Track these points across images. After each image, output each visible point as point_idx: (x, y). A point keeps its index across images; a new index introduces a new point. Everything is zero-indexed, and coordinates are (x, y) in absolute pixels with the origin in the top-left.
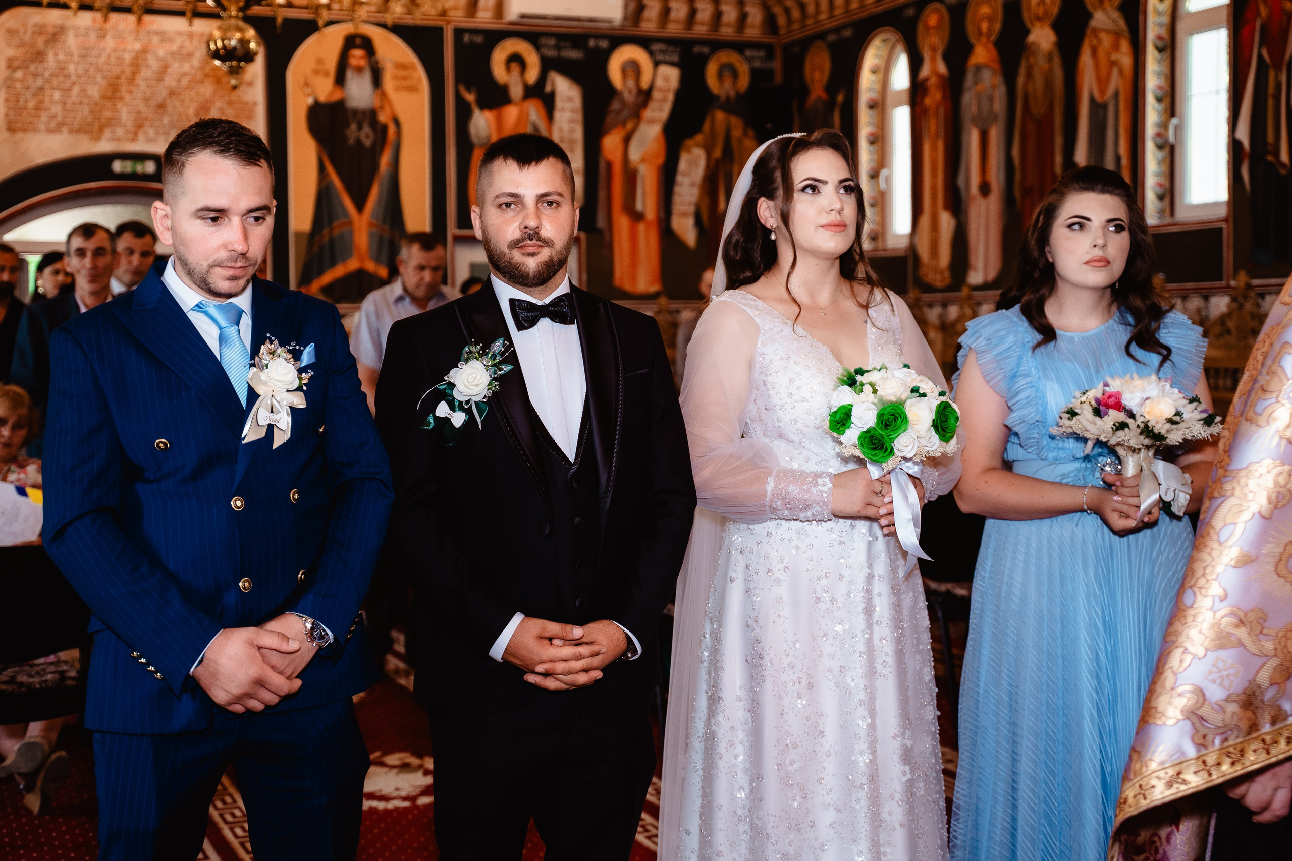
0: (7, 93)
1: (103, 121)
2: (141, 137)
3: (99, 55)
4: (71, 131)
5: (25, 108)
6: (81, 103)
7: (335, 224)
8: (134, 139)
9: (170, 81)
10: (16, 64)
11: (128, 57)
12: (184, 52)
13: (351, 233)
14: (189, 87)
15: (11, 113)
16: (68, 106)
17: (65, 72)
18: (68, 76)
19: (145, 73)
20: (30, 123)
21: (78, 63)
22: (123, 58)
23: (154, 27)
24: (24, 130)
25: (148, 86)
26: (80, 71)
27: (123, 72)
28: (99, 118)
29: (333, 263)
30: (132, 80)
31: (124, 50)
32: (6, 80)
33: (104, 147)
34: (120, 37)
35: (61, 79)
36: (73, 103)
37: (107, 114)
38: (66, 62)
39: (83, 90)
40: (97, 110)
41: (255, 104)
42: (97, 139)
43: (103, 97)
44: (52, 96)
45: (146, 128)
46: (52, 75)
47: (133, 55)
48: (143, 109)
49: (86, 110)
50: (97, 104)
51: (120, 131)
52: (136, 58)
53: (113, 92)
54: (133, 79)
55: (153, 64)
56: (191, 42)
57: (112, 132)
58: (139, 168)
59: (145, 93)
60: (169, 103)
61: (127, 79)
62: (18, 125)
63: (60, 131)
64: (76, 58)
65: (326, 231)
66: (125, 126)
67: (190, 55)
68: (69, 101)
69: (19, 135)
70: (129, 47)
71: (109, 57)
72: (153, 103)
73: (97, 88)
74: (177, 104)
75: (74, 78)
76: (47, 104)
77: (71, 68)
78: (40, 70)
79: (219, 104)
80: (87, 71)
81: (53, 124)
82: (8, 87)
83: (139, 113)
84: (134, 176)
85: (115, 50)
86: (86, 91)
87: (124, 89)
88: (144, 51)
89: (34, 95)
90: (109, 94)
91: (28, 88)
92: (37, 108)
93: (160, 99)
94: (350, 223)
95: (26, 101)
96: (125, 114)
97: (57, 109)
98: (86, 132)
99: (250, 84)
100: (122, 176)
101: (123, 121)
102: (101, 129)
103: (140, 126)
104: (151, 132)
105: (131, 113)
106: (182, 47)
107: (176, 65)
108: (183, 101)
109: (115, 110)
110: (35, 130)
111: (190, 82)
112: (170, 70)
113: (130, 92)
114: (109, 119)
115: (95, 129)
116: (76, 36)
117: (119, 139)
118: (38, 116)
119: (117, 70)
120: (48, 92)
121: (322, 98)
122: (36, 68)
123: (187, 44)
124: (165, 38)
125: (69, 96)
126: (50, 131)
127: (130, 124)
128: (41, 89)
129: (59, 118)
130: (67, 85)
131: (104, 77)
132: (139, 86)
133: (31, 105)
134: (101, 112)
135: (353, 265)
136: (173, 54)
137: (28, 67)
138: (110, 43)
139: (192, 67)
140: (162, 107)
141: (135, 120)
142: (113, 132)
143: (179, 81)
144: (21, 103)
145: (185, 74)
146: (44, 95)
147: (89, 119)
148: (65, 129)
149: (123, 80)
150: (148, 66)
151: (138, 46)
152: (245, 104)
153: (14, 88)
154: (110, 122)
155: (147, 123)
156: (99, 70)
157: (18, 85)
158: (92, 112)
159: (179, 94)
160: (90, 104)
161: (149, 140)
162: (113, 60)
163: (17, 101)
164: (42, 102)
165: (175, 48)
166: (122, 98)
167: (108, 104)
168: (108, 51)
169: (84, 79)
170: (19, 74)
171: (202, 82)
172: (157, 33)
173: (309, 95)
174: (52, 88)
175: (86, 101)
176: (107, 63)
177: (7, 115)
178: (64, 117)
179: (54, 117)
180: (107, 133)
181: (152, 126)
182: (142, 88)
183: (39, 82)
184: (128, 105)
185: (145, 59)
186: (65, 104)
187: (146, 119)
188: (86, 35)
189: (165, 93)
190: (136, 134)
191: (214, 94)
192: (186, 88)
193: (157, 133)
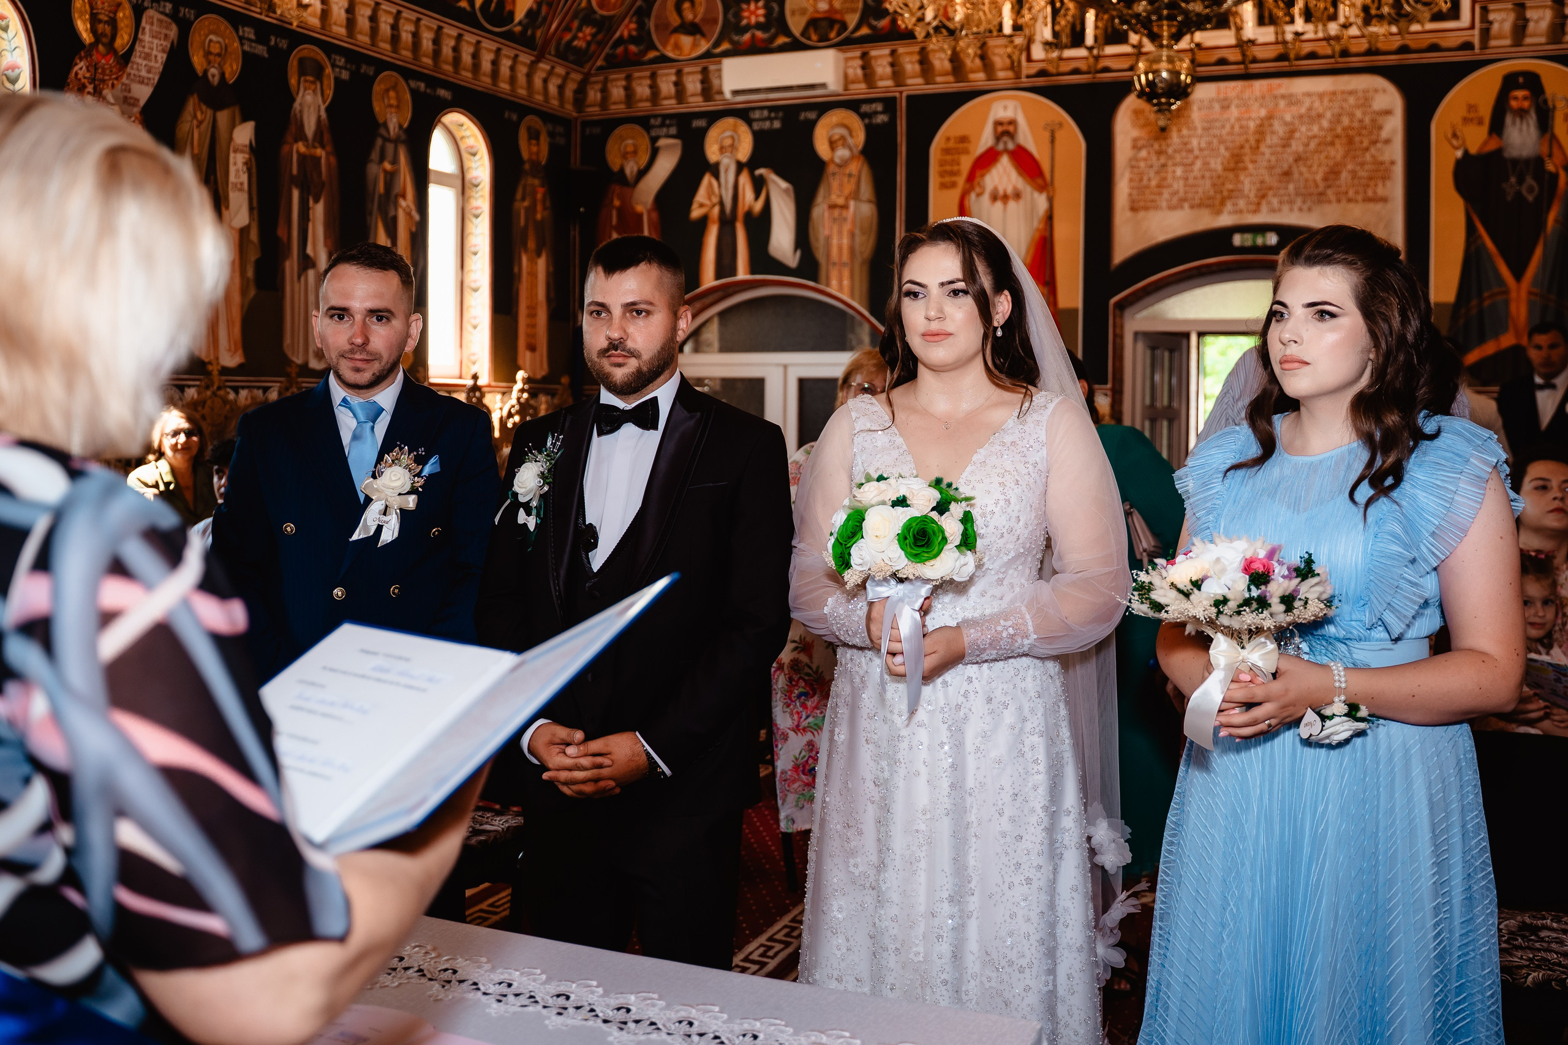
0: (1131, 173)
1: (1225, 193)
2: (1264, 208)
3: (1223, 127)
4: (1192, 207)
5: (1148, 187)
6: (1203, 177)
7: (1486, 294)
8: (1256, 211)
9: (1296, 146)
10: (1140, 143)
11: (1252, 125)
12: (1313, 113)
13: (1507, 303)
14: (1317, 151)
15: (1135, 192)
16: (1191, 181)
17: (1189, 147)
18: (1191, 151)
19: (1270, 140)
20: (1153, 201)
21: (1201, 136)
22: (1248, 127)
23: (1282, 91)
24: (1146, 209)
25: (1272, 154)
26: (1203, 145)
27: (1247, 141)
28: (1221, 192)
29: (1482, 340)
30: (1256, 149)
31: (1249, 118)
32: (1130, 160)
33: (1225, 220)
34: (1245, 105)
35: (1184, 154)
36: (1195, 178)
37: (1230, 186)
38: (1190, 136)
39: (1206, 164)
40: (1218, 184)
41: (1393, 163)
42: (1219, 212)
43: (1225, 169)
44: (1174, 172)
45: (1270, 198)
46: (1175, 151)
47: (1258, 122)
48: (1267, 178)
49: (1208, 183)
50: (1219, 177)
51: (1242, 203)
52: (1261, 125)
53: (1236, 163)
54: (1258, 148)
55: (1279, 128)
56: (1322, 102)
57: (1233, 205)
58: (1260, 241)
59: (1269, 161)
60: (1295, 170)
61: (1251, 148)
62: (1142, 204)
63: (1182, 207)
64: (1199, 131)
65: (1474, 302)
66: (1248, 197)
67: (1320, 116)
68: (1191, 175)
69: (1142, 214)
70: (1254, 115)
71: (1232, 127)
72: (1278, 171)
73: (1219, 160)
74: (1304, 169)
75: (1196, 152)
76: (1169, 181)
77: (1195, 142)
78: (1164, 147)
79: (1350, 167)
80: (1210, 143)
81: (1175, 200)
82: (1132, 167)
83: (1262, 182)
84: (1254, 249)
85: (1238, 119)
86: (1208, 164)
87: (1247, 159)
88: (1270, 117)
89: (1157, 173)
90: (1232, 165)
91: (1152, 166)
92: (1159, 186)
93: (1285, 166)
94: (1507, 292)
95: (1149, 180)
96: (1248, 185)
97: (1178, 185)
98: (1208, 206)
99: (1387, 141)
100: (1242, 250)
101: (1246, 192)
102: (1223, 203)
103: (1264, 196)
104: (1275, 202)
105: (1254, 183)
106: (1310, 109)
107: (1303, 129)
108: (1311, 166)
109: (1239, 181)
110: (1157, 208)
111: (1319, 144)
112: (1297, 135)
113: (1254, 162)
114: (1231, 191)
115: (1215, 203)
116: (1200, 109)
117: (1241, 212)
118: (1160, 194)
119: (1239, 140)
120: (1170, 169)
121: (1473, 150)
122: (1160, 146)
123: (1317, 104)
124: (1292, 100)
125: (1192, 171)
126: (1171, 208)
127: (1252, 195)
128: (1164, 166)
129: (1181, 194)
130: (1188, 161)
131: (1227, 149)
132: (1263, 154)
133: (1154, 183)
134: (1223, 184)
135: (1507, 340)
136: (1301, 117)
137: (1152, 146)
138: (1234, 112)
139: (1321, 128)
140: (1287, 174)
141: (1259, 190)
142: (1235, 205)
143: (1307, 145)
144: (1145, 182)
145: (1315, 137)
146: (1167, 172)
147: (1212, 193)
148: (1186, 205)
149: (1247, 150)
150: (1273, 133)
151: (1263, 113)
152: (1382, 163)
153: (1139, 167)
154: (1232, 195)
155: (1271, 193)
156: (1222, 141)
157: (1142, 164)
158: (1214, 185)
159: (1307, 159)
160: (1212, 178)
161: (1273, 211)
162: (1237, 129)
163: (1141, 180)
164: (1165, 179)
165: (1303, 110)
166: (1245, 169)
167: (1231, 175)
168: (1233, 120)
169: (1206, 153)
170: (1143, 153)
171: (1332, 144)
172: (1283, 97)
173: (1457, 148)
174: (1175, 165)
175: (1207, 174)
176: (1231, 133)
177: (1130, 195)
178: (1186, 192)
179: (1176, 193)
180: (1229, 206)
181: (1275, 195)
182: (1267, 156)
183: (1163, 160)
184: (1251, 175)
185: (1271, 125)
186: (1186, 179)
187: (1270, 188)
188: (1211, 107)
189: (1291, 159)
190: (1259, 204)
191: (1345, 157)
192: (1316, 151)
193: (1281, 203)
